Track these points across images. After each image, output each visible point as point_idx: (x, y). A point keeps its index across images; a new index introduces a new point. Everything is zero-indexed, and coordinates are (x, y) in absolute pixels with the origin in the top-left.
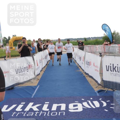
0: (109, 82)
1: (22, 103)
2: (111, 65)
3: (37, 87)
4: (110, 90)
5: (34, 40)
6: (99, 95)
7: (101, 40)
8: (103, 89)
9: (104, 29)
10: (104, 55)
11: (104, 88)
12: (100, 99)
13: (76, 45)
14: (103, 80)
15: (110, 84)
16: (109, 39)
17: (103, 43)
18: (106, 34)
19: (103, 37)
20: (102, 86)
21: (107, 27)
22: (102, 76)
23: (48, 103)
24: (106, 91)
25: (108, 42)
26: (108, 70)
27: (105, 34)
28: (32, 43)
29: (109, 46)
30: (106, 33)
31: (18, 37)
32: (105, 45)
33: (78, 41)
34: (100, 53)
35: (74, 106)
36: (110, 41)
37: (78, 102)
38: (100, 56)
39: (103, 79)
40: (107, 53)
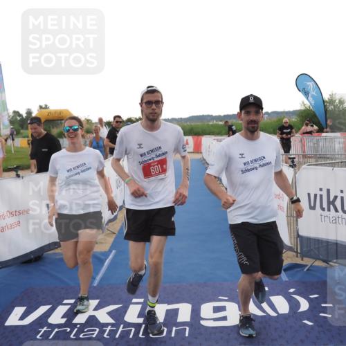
0: (318, 241)
1: (65, 301)
2: (321, 193)
3: (109, 255)
4: (319, 263)
5: (101, 120)
6: (287, 280)
7: (294, 119)
8: (299, 261)
9: (301, 90)
10: (301, 164)
11: (302, 260)
12: (292, 290)
13: (222, 135)
14: (298, 236)
15: (320, 245)
16: (318, 118)
17: (300, 129)
18: (309, 104)
19: (300, 110)
20: (297, 252)
21: (311, 84)
22: (297, 225)
23: (142, 300)
24: (307, 268)
25: (312, 126)
26: (313, 208)
27: (306, 102)
28: (94, 127)
29: (315, 137)
30: (307, 99)
31: (56, 112)
32: (304, 133)
33: (226, 122)
34: (290, 158)
35: (217, 309)
36: (318, 124)
37: (226, 298)
38: (290, 166)
39: (301, 233)
40: (309, 157)
